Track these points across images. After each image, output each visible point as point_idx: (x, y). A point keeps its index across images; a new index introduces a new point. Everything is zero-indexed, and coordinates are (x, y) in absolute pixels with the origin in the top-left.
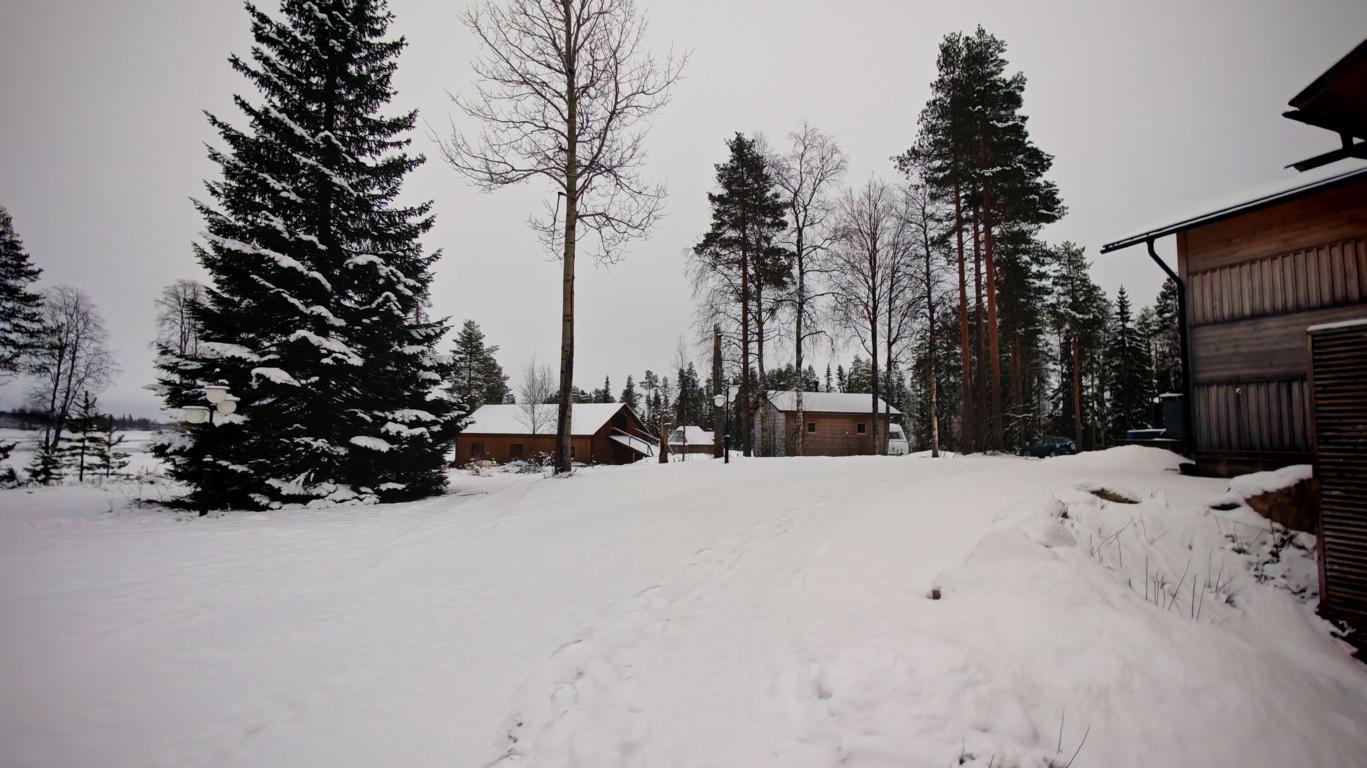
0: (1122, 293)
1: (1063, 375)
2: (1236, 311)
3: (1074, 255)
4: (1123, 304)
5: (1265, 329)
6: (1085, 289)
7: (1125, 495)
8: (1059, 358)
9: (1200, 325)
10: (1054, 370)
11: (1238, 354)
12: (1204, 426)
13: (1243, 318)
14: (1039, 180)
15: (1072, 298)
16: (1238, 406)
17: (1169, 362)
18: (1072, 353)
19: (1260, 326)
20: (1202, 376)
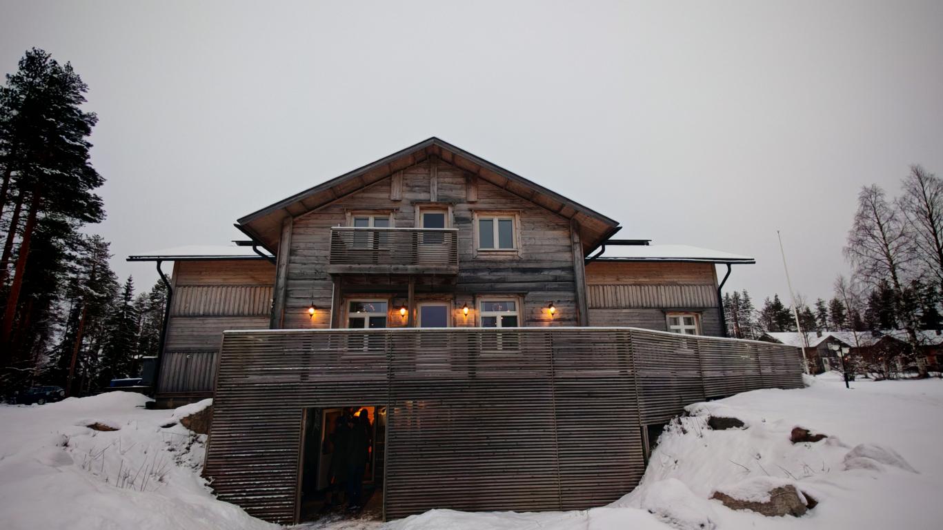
0: (130, 280)
1: (67, 335)
2: (197, 311)
3: (101, 246)
4: (129, 288)
5: (207, 323)
6: (103, 272)
7: (110, 426)
8: (67, 321)
9: (175, 316)
10: (60, 330)
11: (192, 336)
12: (166, 376)
13: (199, 316)
14: (90, 191)
15: (90, 276)
16: (186, 366)
17: (150, 331)
18: (80, 318)
19: (206, 322)
20: (171, 347)
